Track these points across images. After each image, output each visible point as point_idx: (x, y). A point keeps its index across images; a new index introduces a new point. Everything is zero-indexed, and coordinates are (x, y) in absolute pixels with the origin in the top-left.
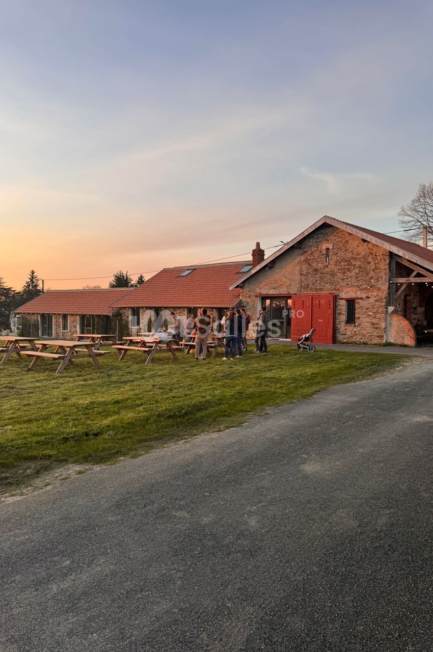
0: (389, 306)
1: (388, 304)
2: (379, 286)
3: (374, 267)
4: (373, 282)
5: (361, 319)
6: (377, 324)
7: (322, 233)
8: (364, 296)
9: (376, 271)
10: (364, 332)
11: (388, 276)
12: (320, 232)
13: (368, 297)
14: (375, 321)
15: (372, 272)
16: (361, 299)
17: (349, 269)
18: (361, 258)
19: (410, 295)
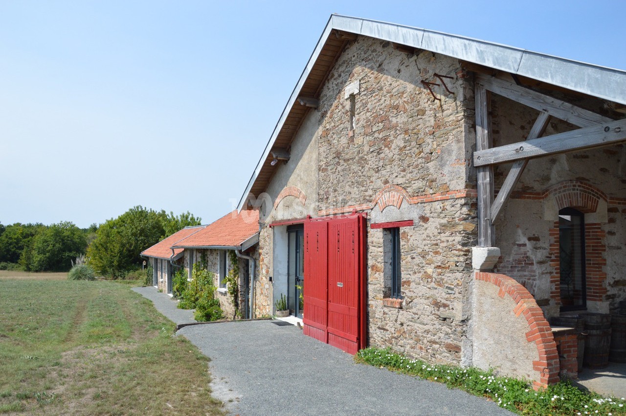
0: (476, 243)
1: (472, 239)
2: (446, 179)
3: (432, 122)
4: (432, 171)
5: (413, 285)
6: (445, 306)
7: (344, 62)
8: (414, 215)
9: (437, 134)
10: (419, 328)
11: (463, 145)
12: (342, 61)
13: (424, 219)
14: (441, 295)
15: (429, 140)
16: (410, 223)
17: (385, 139)
18: (407, 102)
19: (593, 210)
